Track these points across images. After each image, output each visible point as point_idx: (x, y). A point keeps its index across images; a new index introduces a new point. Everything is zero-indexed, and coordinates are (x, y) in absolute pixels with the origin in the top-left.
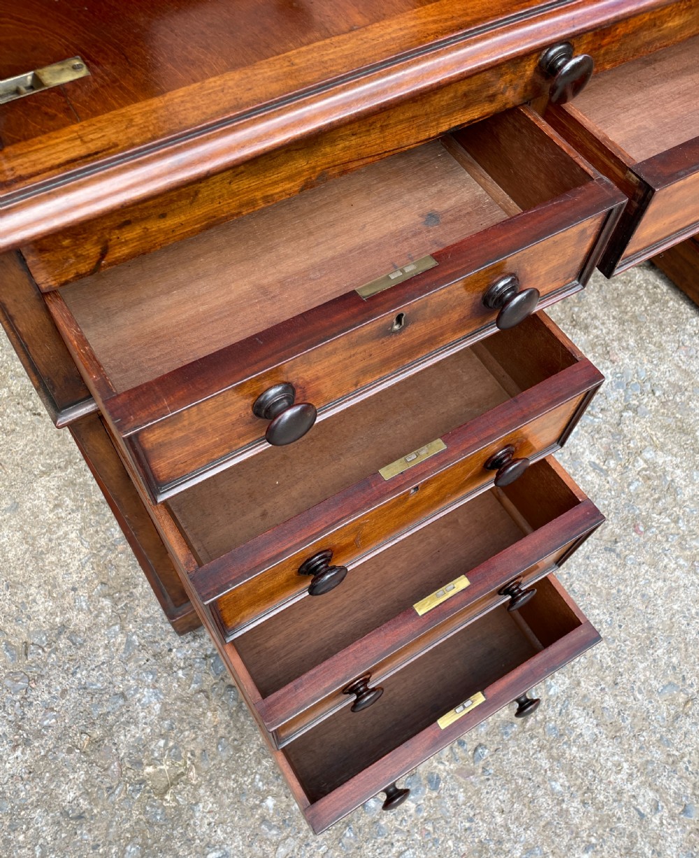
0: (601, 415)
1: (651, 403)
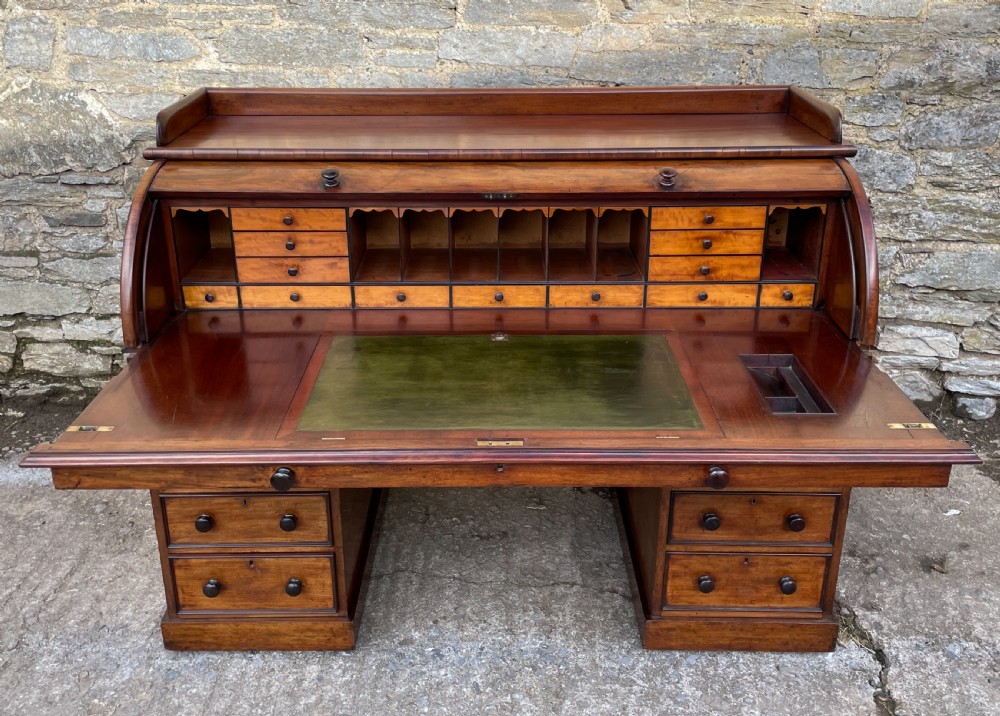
0: (509, 661)
1: (550, 670)
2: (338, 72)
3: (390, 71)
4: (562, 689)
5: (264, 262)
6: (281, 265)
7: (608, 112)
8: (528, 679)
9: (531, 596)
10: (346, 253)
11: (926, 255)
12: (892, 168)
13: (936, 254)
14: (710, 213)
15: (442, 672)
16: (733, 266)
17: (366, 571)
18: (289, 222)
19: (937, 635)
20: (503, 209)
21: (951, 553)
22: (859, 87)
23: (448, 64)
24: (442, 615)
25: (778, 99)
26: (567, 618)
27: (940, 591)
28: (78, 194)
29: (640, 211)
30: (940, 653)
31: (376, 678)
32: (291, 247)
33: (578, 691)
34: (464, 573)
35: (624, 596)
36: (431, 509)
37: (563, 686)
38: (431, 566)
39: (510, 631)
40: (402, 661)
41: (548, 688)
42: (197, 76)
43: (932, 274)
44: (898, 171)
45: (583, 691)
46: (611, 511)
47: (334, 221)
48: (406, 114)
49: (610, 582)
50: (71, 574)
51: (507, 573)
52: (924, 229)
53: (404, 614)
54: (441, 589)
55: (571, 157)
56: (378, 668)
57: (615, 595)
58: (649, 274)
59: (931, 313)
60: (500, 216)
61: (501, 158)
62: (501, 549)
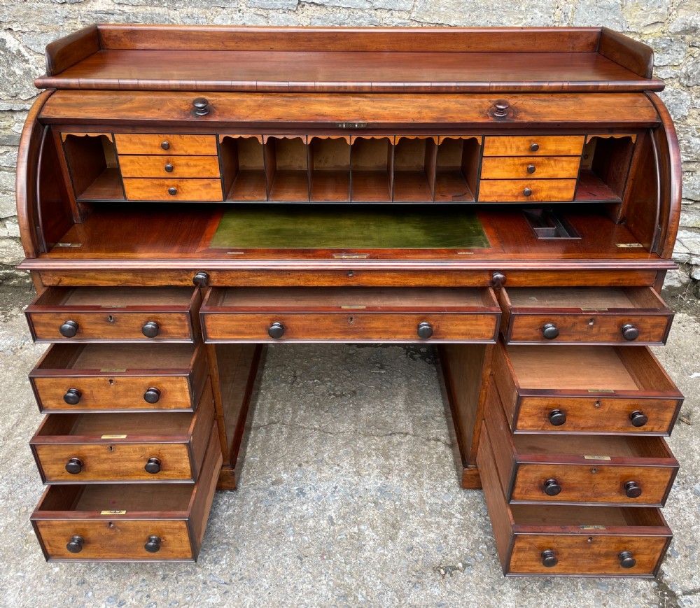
0: (356, 498)
1: (389, 505)
2: (214, 13)
3: (259, 12)
4: (397, 521)
5: (148, 182)
6: (162, 185)
7: (446, 50)
8: (371, 513)
9: (374, 444)
10: (218, 175)
11: (690, 174)
12: (671, 101)
13: (698, 173)
14: (535, 142)
15: (305, 507)
16: (551, 188)
17: (247, 423)
18: (167, 147)
19: (686, 477)
20: (354, 138)
21: (696, 408)
22: (651, 31)
23: (307, 6)
24: (305, 460)
25: (592, 39)
26: (402, 462)
27: (688, 440)
28: (7, 119)
29: (474, 140)
30: (689, 491)
31: (253, 512)
32: (170, 170)
33: (410, 523)
34: (323, 425)
35: (445, 444)
36: (298, 373)
37: (398, 519)
38: (297, 420)
39: (358, 473)
40: (273, 498)
41: (386, 520)
42: (95, 16)
43: (693, 188)
44: (676, 105)
45: (414, 523)
46: (435, 374)
47: (206, 147)
48: (271, 50)
49: (434, 432)
50: (17, 425)
51: (356, 425)
52: (691, 153)
53: (276, 459)
54: (305, 437)
55: (415, 90)
56: (255, 504)
57: (439, 443)
58: (480, 195)
59: (688, 220)
60: (352, 143)
61: (353, 90)
62: (351, 405)
